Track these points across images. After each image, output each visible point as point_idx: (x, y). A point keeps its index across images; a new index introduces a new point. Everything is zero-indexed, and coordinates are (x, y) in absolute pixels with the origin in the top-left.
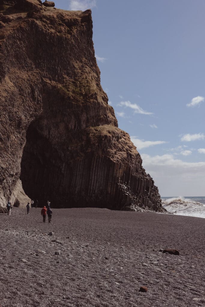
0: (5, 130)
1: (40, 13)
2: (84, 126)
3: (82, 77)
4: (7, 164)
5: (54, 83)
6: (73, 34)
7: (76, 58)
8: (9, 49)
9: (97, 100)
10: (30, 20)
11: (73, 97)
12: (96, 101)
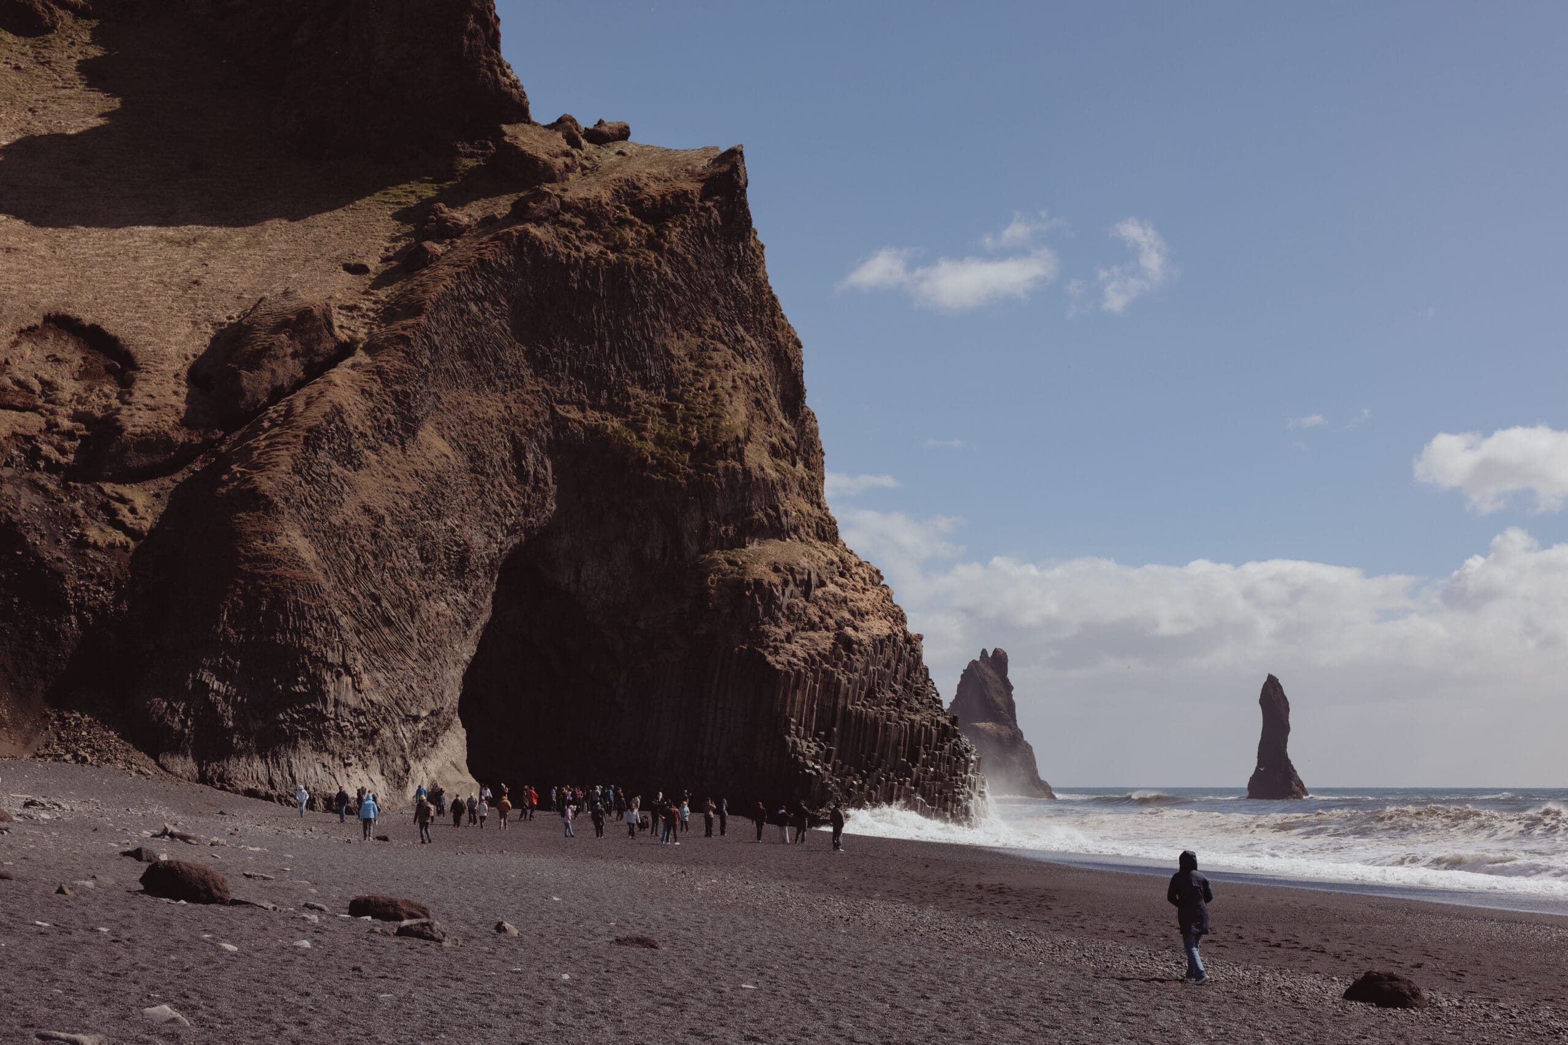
0: (403, 592)
1: (549, 202)
2: (693, 548)
3: (699, 385)
4: (402, 687)
5: (593, 416)
6: (667, 245)
7: (677, 324)
8: (437, 342)
9: (741, 461)
10: (514, 233)
11: (657, 459)
12: (738, 466)
